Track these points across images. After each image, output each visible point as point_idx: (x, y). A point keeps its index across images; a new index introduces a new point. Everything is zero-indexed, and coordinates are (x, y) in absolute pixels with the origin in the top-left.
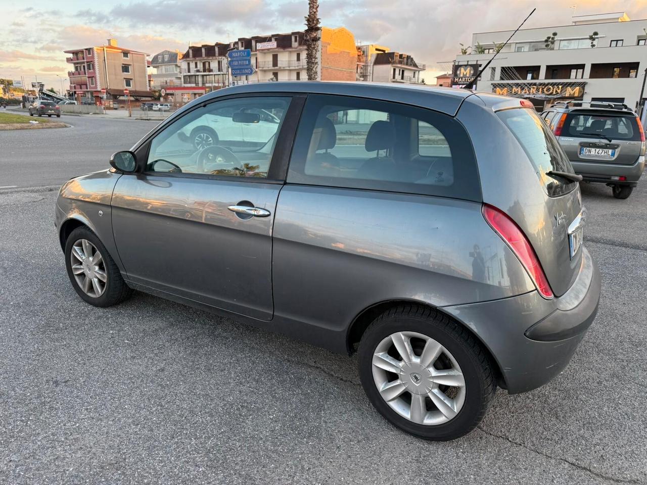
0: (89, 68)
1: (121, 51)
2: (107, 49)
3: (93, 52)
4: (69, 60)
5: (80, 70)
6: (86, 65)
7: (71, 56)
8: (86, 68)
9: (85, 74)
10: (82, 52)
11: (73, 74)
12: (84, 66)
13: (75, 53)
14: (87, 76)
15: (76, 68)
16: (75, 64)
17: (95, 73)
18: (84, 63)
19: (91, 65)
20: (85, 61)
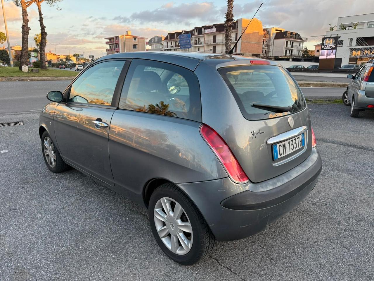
0: (116, 47)
1: (133, 37)
2: (126, 36)
3: (119, 38)
4: (107, 43)
5: (112, 48)
6: (115, 45)
7: (108, 40)
8: (115, 47)
9: (114, 50)
10: (113, 38)
11: (109, 50)
12: (114, 46)
13: (110, 39)
14: (115, 51)
15: (110, 47)
16: (110, 45)
17: (119, 49)
18: (114, 44)
19: (117, 45)
20: (115, 43)
